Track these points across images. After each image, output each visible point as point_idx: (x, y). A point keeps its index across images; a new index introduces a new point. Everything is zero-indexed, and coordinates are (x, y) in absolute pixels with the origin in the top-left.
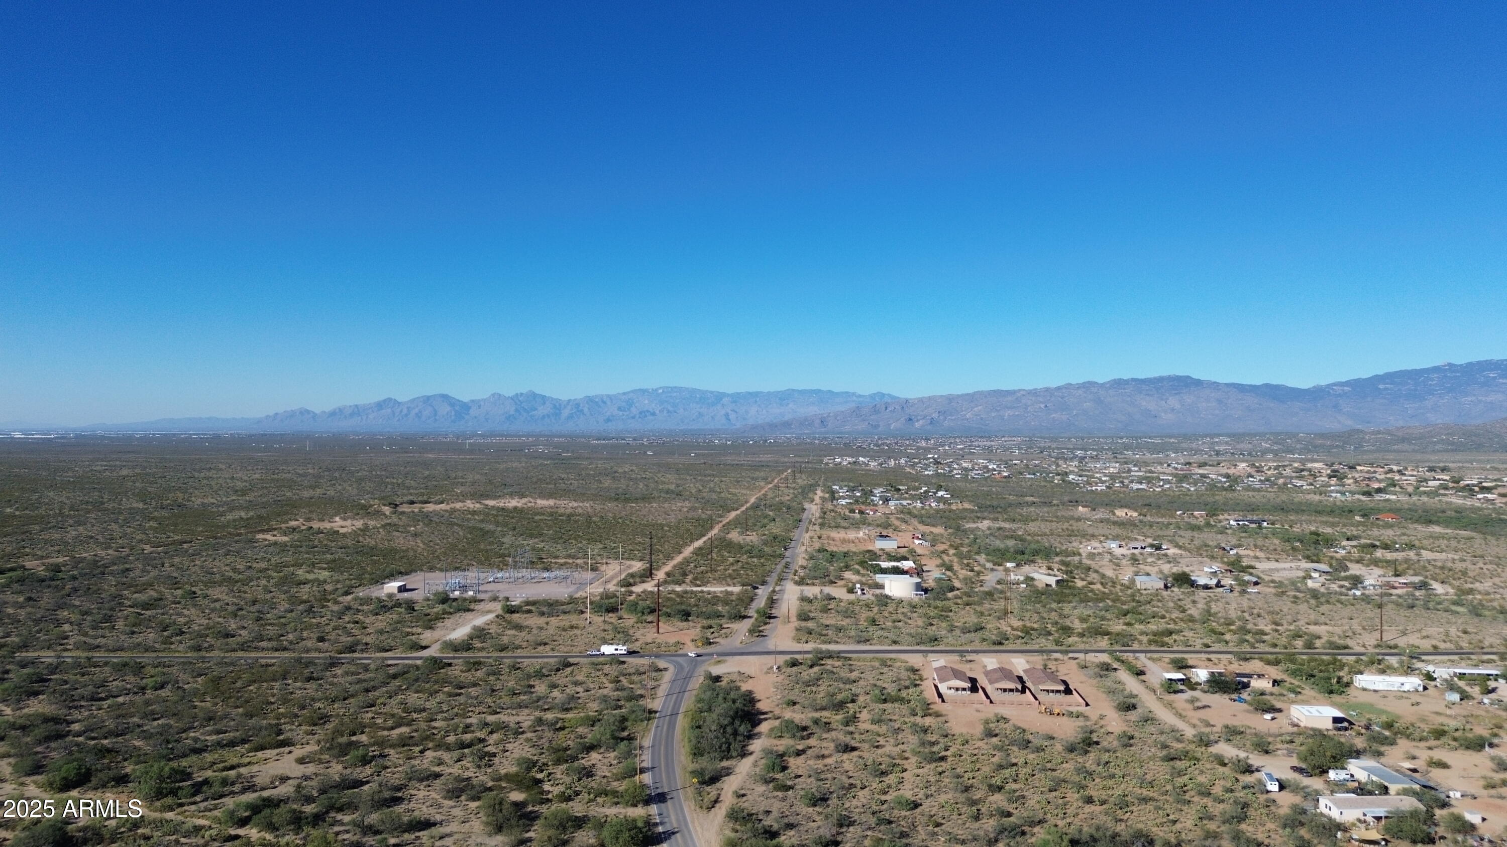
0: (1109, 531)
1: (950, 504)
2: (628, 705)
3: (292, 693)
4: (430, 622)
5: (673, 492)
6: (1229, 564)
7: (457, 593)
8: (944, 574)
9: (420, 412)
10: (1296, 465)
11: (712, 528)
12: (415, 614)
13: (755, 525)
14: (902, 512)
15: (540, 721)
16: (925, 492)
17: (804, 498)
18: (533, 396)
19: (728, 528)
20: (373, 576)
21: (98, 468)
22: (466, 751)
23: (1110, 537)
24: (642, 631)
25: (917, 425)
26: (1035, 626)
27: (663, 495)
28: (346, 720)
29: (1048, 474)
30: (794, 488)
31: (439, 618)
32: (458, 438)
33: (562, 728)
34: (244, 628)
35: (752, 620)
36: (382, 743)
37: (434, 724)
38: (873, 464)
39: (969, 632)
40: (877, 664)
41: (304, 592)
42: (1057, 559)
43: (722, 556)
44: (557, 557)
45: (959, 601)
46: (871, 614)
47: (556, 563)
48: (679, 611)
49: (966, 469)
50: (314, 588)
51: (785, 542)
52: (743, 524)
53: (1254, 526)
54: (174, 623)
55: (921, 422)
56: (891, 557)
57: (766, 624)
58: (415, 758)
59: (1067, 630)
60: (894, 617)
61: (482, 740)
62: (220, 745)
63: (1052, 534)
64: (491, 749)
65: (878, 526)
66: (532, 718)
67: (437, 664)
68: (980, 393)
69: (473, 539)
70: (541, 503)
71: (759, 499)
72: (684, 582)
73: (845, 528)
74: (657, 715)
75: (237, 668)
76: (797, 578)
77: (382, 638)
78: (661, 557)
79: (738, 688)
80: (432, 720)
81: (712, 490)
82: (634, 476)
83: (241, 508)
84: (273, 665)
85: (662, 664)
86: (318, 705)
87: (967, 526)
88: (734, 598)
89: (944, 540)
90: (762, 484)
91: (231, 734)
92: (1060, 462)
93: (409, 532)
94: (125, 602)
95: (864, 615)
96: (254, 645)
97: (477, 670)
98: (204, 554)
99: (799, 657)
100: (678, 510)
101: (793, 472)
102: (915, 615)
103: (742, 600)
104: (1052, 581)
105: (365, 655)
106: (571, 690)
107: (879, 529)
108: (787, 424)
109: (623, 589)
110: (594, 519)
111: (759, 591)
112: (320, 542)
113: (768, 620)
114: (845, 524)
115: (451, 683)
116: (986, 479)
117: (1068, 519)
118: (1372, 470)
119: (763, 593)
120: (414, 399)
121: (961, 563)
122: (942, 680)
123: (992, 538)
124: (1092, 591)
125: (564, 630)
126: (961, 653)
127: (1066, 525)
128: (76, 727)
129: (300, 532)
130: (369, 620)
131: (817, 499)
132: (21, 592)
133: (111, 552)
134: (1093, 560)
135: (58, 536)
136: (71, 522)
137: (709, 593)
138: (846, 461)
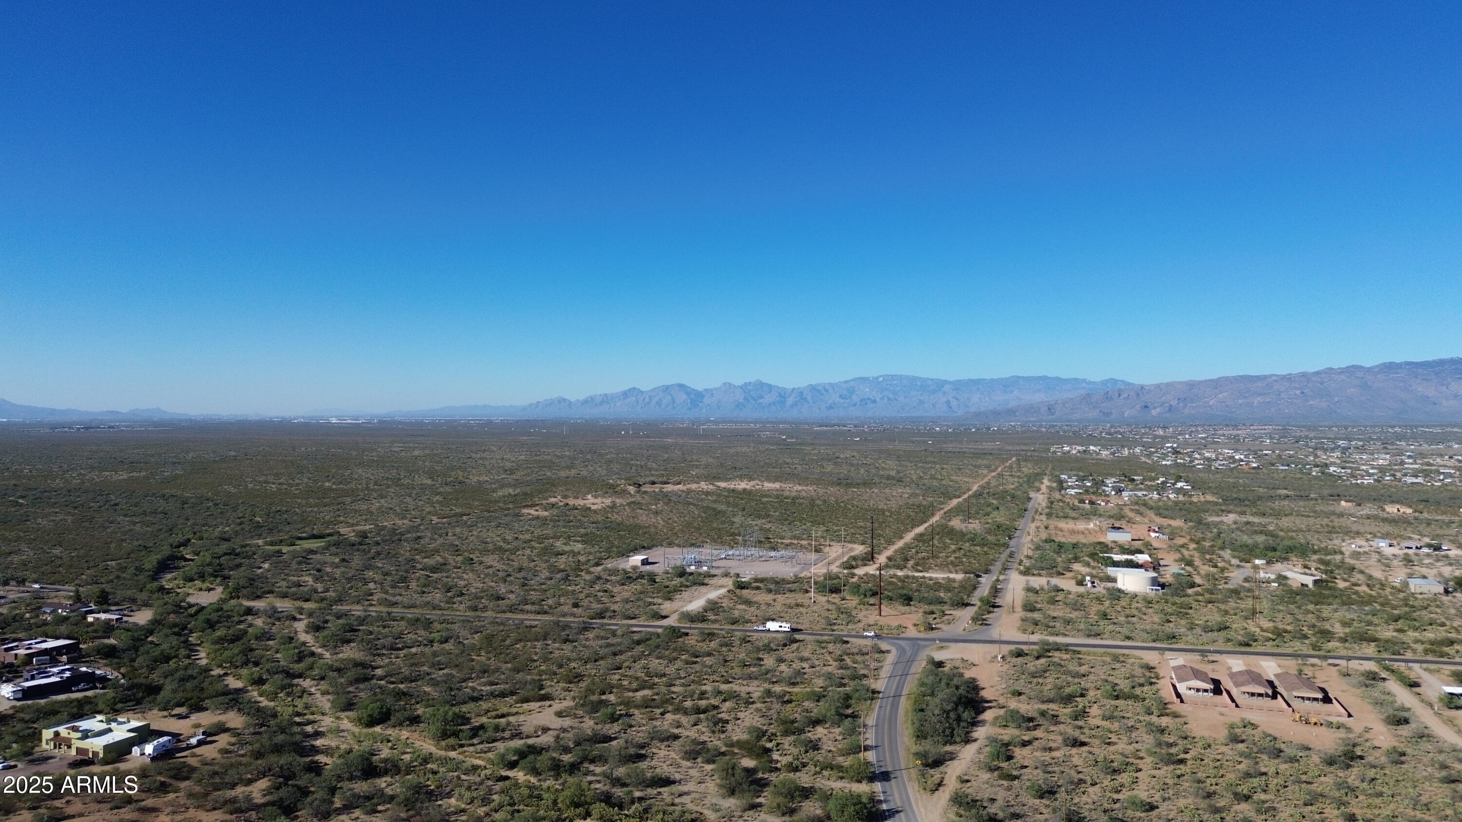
0: (1378, 529)
1: (1190, 496)
2: (852, 683)
3: (551, 653)
4: (669, 594)
5: (893, 478)
7: (693, 568)
8: (1183, 569)
9: (660, 400)
11: (933, 515)
12: (656, 585)
13: (978, 513)
14: (1137, 503)
15: (768, 693)
16: (1163, 483)
17: (1030, 487)
18: (760, 385)
19: (950, 515)
20: (620, 549)
21: (396, 449)
22: (702, 716)
23: (1380, 535)
24: (864, 613)
25: (1153, 412)
26: (1289, 628)
27: (883, 481)
28: (597, 679)
29: (1304, 465)
30: (1019, 477)
31: (677, 590)
32: (693, 425)
33: (790, 701)
34: (512, 592)
35: (975, 608)
36: (628, 703)
37: (673, 689)
38: (1105, 453)
39: (1212, 631)
40: (1108, 659)
41: (562, 562)
42: (1315, 557)
43: (944, 543)
44: (782, 538)
45: (1200, 598)
46: (1102, 608)
47: (782, 543)
48: (901, 596)
49: (1209, 459)
50: (570, 559)
51: (1010, 532)
52: (965, 512)
54: (456, 585)
55: (1158, 409)
56: (1124, 550)
57: (989, 612)
58: (657, 719)
59: (1327, 635)
60: (1128, 612)
61: (716, 707)
62: (493, 695)
63: (1309, 531)
64: (724, 716)
65: (1110, 517)
66: (761, 689)
67: (675, 633)
68: (1227, 378)
69: (707, 518)
70: (768, 485)
71: (983, 487)
72: (905, 567)
73: (1074, 519)
74: (881, 695)
75: (506, 628)
76: (1022, 568)
77: (627, 606)
78: (883, 541)
79: (961, 675)
80: (671, 685)
81: (933, 477)
82: (855, 462)
83: (509, 485)
84: (536, 626)
85: (884, 646)
86: (573, 665)
87: (1210, 519)
88: (956, 585)
89: (1183, 534)
90: (985, 472)
91: (502, 686)
92: (1319, 453)
93: (651, 510)
94: (417, 565)
95: (1095, 608)
96: (521, 607)
97: (711, 641)
98: (480, 525)
99: (1023, 647)
100: (899, 496)
101: (1018, 460)
102: (1151, 610)
103: (965, 588)
104: (1309, 581)
105: (613, 622)
106: (797, 665)
107: (1111, 521)
108: (1009, 410)
109: (845, 571)
110: (818, 502)
111: (983, 580)
112: (575, 517)
113: (991, 609)
114: (1073, 514)
115: (688, 651)
116: (1232, 469)
117: (1328, 515)
119: (986, 581)
120: (656, 389)
121: (1203, 559)
122: (1181, 680)
123: (1239, 533)
124: (1356, 593)
125: (790, 607)
126: (1203, 653)
127: (1326, 521)
128: (379, 672)
129: (558, 508)
130: (617, 589)
131: (1044, 488)
132: (337, 554)
133: (406, 521)
134: (1358, 559)
135: (365, 507)
136: (375, 495)
137: (931, 579)
138: (1076, 449)
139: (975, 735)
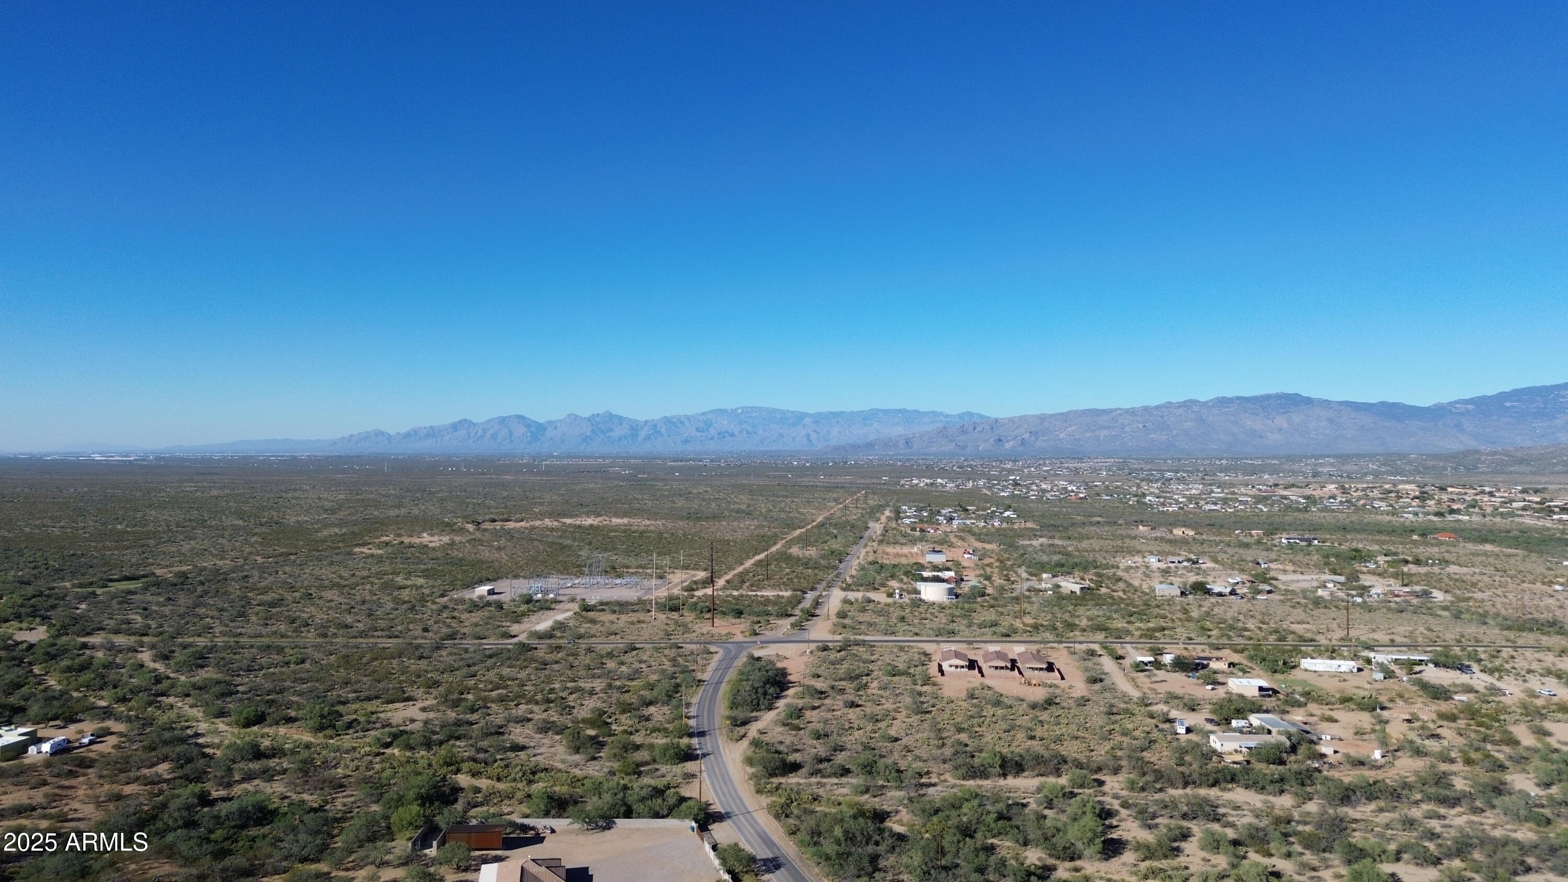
0: (1157, 549)
1: (1013, 524)
3: (408, 667)
4: (517, 618)
5: (743, 511)
6: (1253, 576)
7: (539, 596)
8: (980, 582)
9: (496, 433)
10: (1387, 486)
11: (775, 544)
12: (504, 611)
13: (817, 541)
14: (963, 531)
15: (610, 686)
16: (993, 512)
18: (610, 417)
19: (791, 543)
20: (465, 584)
21: (188, 489)
23: (1156, 553)
24: (699, 625)
25: (1007, 446)
28: (454, 684)
29: (1125, 496)
31: (524, 614)
33: (628, 691)
34: (359, 621)
35: (796, 618)
38: (950, 487)
39: (985, 627)
40: (896, 650)
41: (405, 594)
42: (1093, 572)
43: (780, 567)
44: (628, 567)
45: (985, 604)
46: (903, 613)
47: (628, 572)
48: (733, 610)
49: (1043, 492)
50: (414, 592)
51: (841, 556)
52: (804, 541)
53: (1304, 543)
54: (299, 617)
55: (1011, 443)
56: (936, 568)
57: (808, 620)
60: (923, 616)
61: (563, 698)
62: (358, 699)
63: (1100, 550)
64: (572, 704)
65: (935, 542)
66: (604, 684)
67: (525, 647)
69: (552, 553)
70: (616, 521)
71: (827, 519)
72: (741, 588)
73: (902, 544)
74: (705, 683)
75: (361, 650)
76: (844, 585)
77: (478, 629)
78: (724, 569)
79: (774, 665)
81: (782, 510)
84: (389, 648)
87: (1021, 543)
88: (784, 600)
89: (993, 555)
90: (832, 504)
93: (492, 546)
94: (252, 601)
95: (897, 614)
96: (371, 633)
97: (558, 652)
98: (311, 564)
100: (747, 527)
101: (866, 494)
102: (942, 614)
103: (791, 602)
104: (1079, 589)
105: (464, 642)
106: (636, 666)
107: (932, 546)
108: (870, 445)
109: (685, 593)
110: (666, 536)
111: (808, 595)
112: (412, 554)
113: (810, 618)
114: (903, 541)
116: (1061, 499)
117: (1122, 538)
118: (1463, 491)
119: (810, 596)
120: (490, 421)
121: (1001, 575)
122: (947, 660)
123: (1040, 554)
124: (1112, 597)
125: (632, 623)
126: (971, 642)
127: (1118, 542)
128: (240, 688)
129: (394, 546)
130: (464, 616)
131: (883, 519)
132: (159, 594)
133: (227, 562)
134: (1127, 572)
135: (174, 549)
136: (182, 537)
137: (762, 596)
138: (923, 483)
139: (777, 705)
